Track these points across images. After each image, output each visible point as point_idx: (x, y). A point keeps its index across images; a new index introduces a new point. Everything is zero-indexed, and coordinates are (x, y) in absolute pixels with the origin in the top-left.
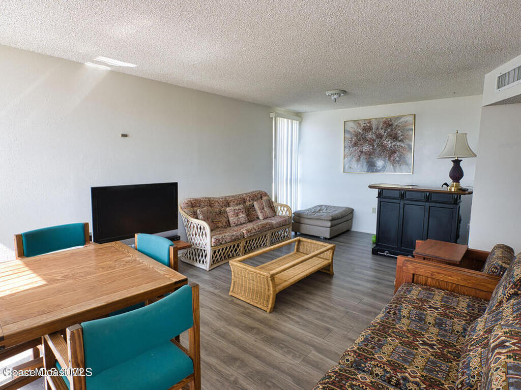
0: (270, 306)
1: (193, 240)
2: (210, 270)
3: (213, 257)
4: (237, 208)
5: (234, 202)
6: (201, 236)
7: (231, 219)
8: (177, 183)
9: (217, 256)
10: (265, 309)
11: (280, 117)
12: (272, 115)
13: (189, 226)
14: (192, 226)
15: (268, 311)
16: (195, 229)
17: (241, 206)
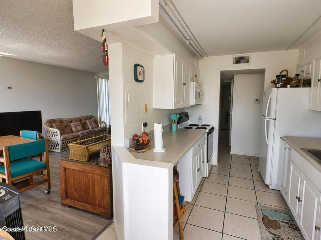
0: (87, 159)
1: (51, 139)
2: (61, 152)
3: (62, 146)
4: (77, 123)
5: (75, 121)
6: (55, 136)
7: (73, 129)
8: (41, 111)
9: (64, 145)
10: (84, 161)
11: (100, 78)
12: (96, 77)
13: (49, 132)
14: (50, 132)
15: (86, 162)
16: (52, 133)
17: (79, 123)
